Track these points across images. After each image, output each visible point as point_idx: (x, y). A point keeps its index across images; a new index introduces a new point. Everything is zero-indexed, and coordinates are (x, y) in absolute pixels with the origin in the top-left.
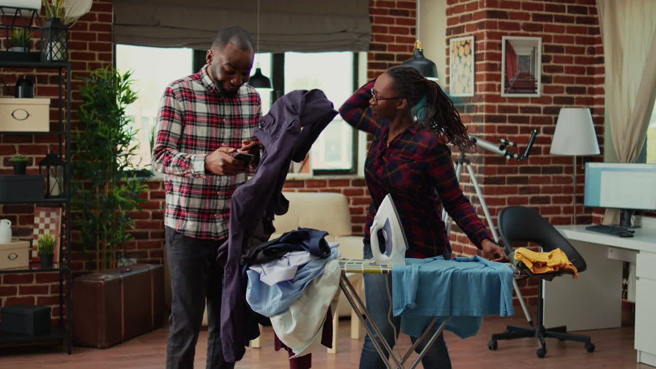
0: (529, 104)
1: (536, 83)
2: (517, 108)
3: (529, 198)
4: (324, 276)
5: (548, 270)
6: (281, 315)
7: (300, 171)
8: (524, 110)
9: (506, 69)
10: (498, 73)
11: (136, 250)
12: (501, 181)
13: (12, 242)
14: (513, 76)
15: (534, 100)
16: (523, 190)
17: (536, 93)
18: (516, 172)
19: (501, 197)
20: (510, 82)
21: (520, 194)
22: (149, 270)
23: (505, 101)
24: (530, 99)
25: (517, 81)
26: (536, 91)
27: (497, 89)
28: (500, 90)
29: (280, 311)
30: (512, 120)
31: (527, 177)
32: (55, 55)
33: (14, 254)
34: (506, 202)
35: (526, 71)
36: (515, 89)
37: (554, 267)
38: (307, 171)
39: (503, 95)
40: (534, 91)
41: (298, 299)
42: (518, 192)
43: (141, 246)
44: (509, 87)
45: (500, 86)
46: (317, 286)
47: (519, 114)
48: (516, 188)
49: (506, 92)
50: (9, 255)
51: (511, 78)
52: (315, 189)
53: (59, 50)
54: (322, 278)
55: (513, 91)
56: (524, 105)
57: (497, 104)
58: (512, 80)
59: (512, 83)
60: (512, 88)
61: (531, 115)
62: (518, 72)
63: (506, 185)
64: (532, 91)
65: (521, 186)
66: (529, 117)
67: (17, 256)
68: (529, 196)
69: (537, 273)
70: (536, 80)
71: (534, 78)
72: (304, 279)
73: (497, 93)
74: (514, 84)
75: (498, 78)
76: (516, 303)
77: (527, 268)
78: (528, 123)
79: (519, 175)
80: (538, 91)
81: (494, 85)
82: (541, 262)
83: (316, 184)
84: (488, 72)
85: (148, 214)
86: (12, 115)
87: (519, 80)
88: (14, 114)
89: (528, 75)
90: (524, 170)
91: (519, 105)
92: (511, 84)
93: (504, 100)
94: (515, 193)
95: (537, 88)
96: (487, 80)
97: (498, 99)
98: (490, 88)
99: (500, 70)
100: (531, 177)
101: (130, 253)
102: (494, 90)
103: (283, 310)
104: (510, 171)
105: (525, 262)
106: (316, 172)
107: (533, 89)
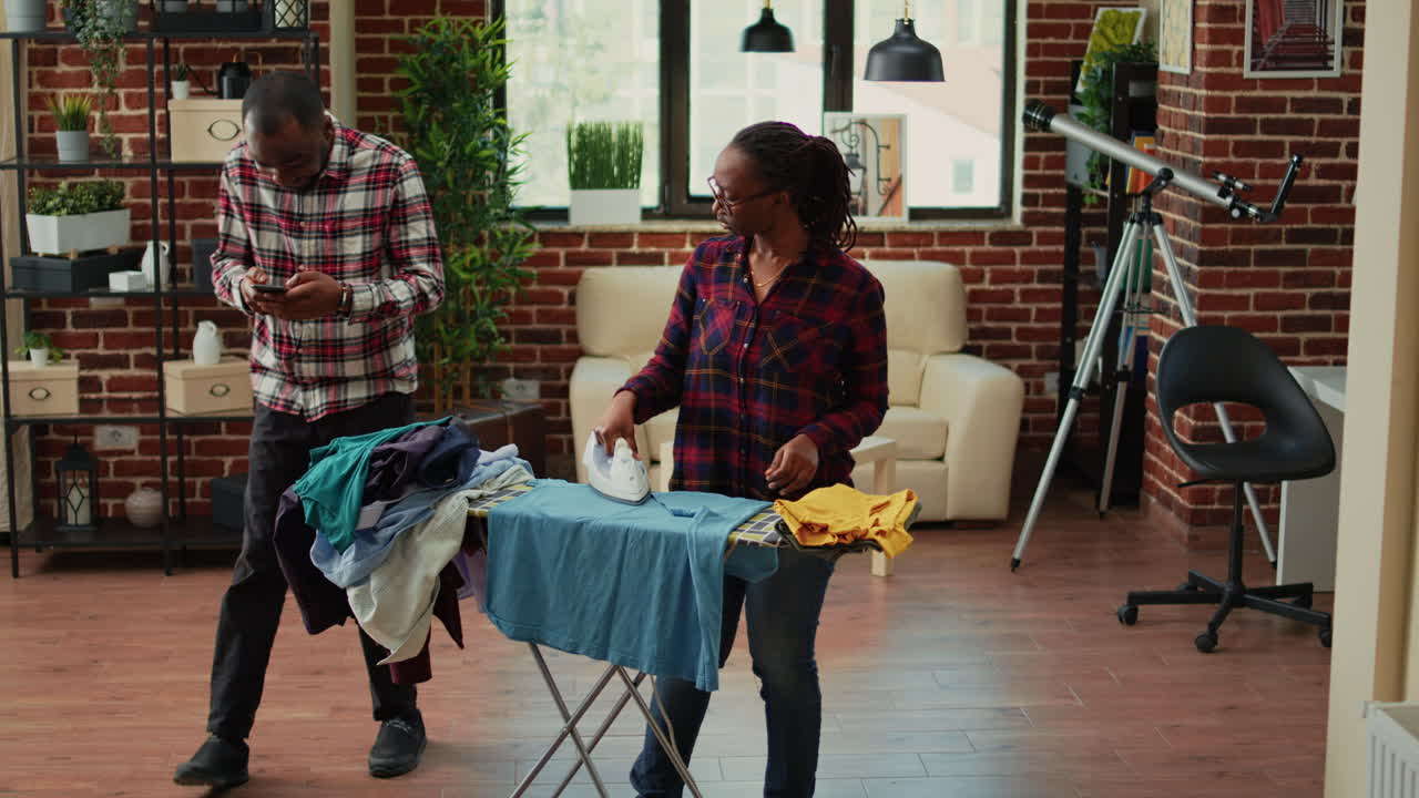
0: (1314, 93)
1: (1330, 47)
2: (1283, 101)
3: (1308, 296)
4: (433, 521)
5: (828, 539)
6: (357, 589)
7: (882, 212)
8: (1300, 105)
9: (1255, 17)
10: (1238, 25)
11: (537, 364)
12: (1240, 258)
13: (221, 362)
14: (1274, 31)
15: (1325, 84)
16: (1291, 279)
17: (1332, 68)
18: (1277, 239)
19: (1237, 292)
20: (1265, 47)
21: (1285, 287)
22: (506, 417)
23: (1254, 88)
24: (1316, 81)
25: (1284, 44)
26: (1330, 64)
27: (1234, 62)
28: (1240, 64)
29: (354, 580)
30: (1269, 127)
31: (1303, 251)
32: (283, 18)
33: (221, 385)
34: (1252, 303)
35: (1306, 22)
36: (1278, 61)
37: (842, 535)
38: (897, 212)
39: (1247, 73)
40: (1325, 64)
41: (386, 560)
42: (1282, 282)
43: (546, 356)
44: (1263, 55)
45: (1241, 54)
46: (418, 539)
47: (1289, 115)
48: (1276, 274)
49: (1254, 68)
50: (214, 387)
51: (1267, 37)
52: (907, 250)
53: (290, 8)
54: (430, 525)
55: (1274, 65)
56: (1300, 94)
57: (1233, 95)
58: (1270, 41)
59: (1271, 48)
60: (1270, 59)
61: (1316, 117)
62: (1287, 23)
63: (1252, 268)
64: (1321, 65)
65: (1290, 269)
66: (1312, 120)
67: (228, 390)
68: (1309, 292)
69: (809, 544)
70: (1329, 39)
71: (1326, 36)
72: (394, 527)
73: (1235, 70)
74: (1276, 49)
75: (1237, 37)
76: (1271, 518)
77: (791, 533)
78: (1311, 134)
79: (1283, 246)
80: (1336, 63)
81: (1229, 53)
82: (817, 525)
83: (908, 239)
84: (1213, 25)
85: (560, 295)
86: (210, 130)
87: (1287, 40)
88: (213, 129)
89: (1311, 29)
90: (1294, 237)
91: (1288, 94)
92: (1269, 50)
93: (1251, 84)
94: (1275, 284)
95: (1332, 58)
96: (1211, 42)
97: (1237, 82)
98: (1215, 59)
99: (1242, 19)
100: (1314, 251)
101: (526, 370)
102: (1229, 65)
103: (361, 580)
104: (1262, 237)
105: (787, 522)
106: (917, 214)
107: (1323, 60)
